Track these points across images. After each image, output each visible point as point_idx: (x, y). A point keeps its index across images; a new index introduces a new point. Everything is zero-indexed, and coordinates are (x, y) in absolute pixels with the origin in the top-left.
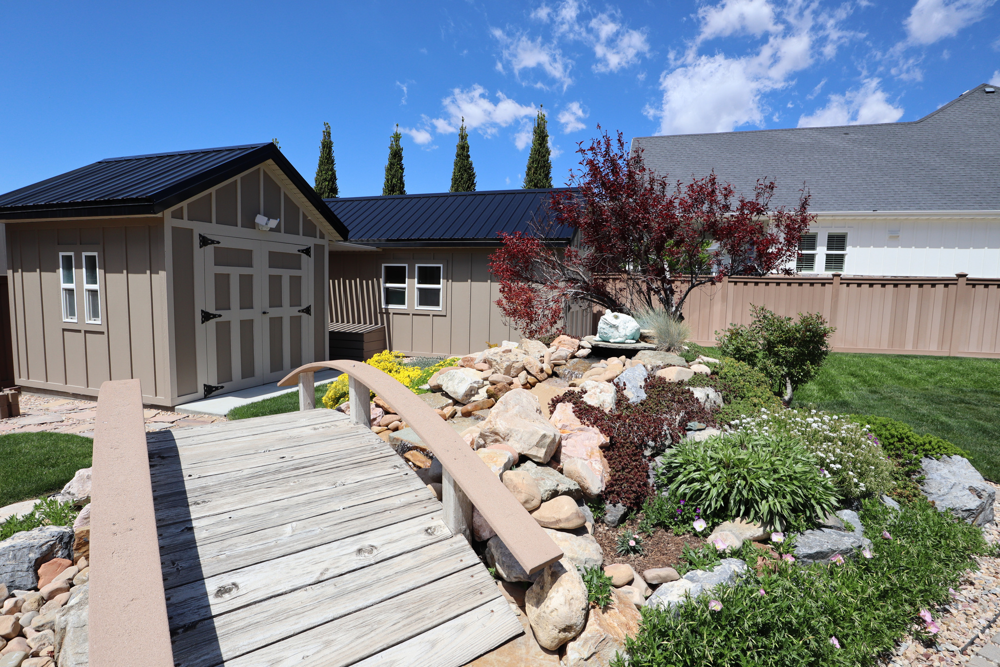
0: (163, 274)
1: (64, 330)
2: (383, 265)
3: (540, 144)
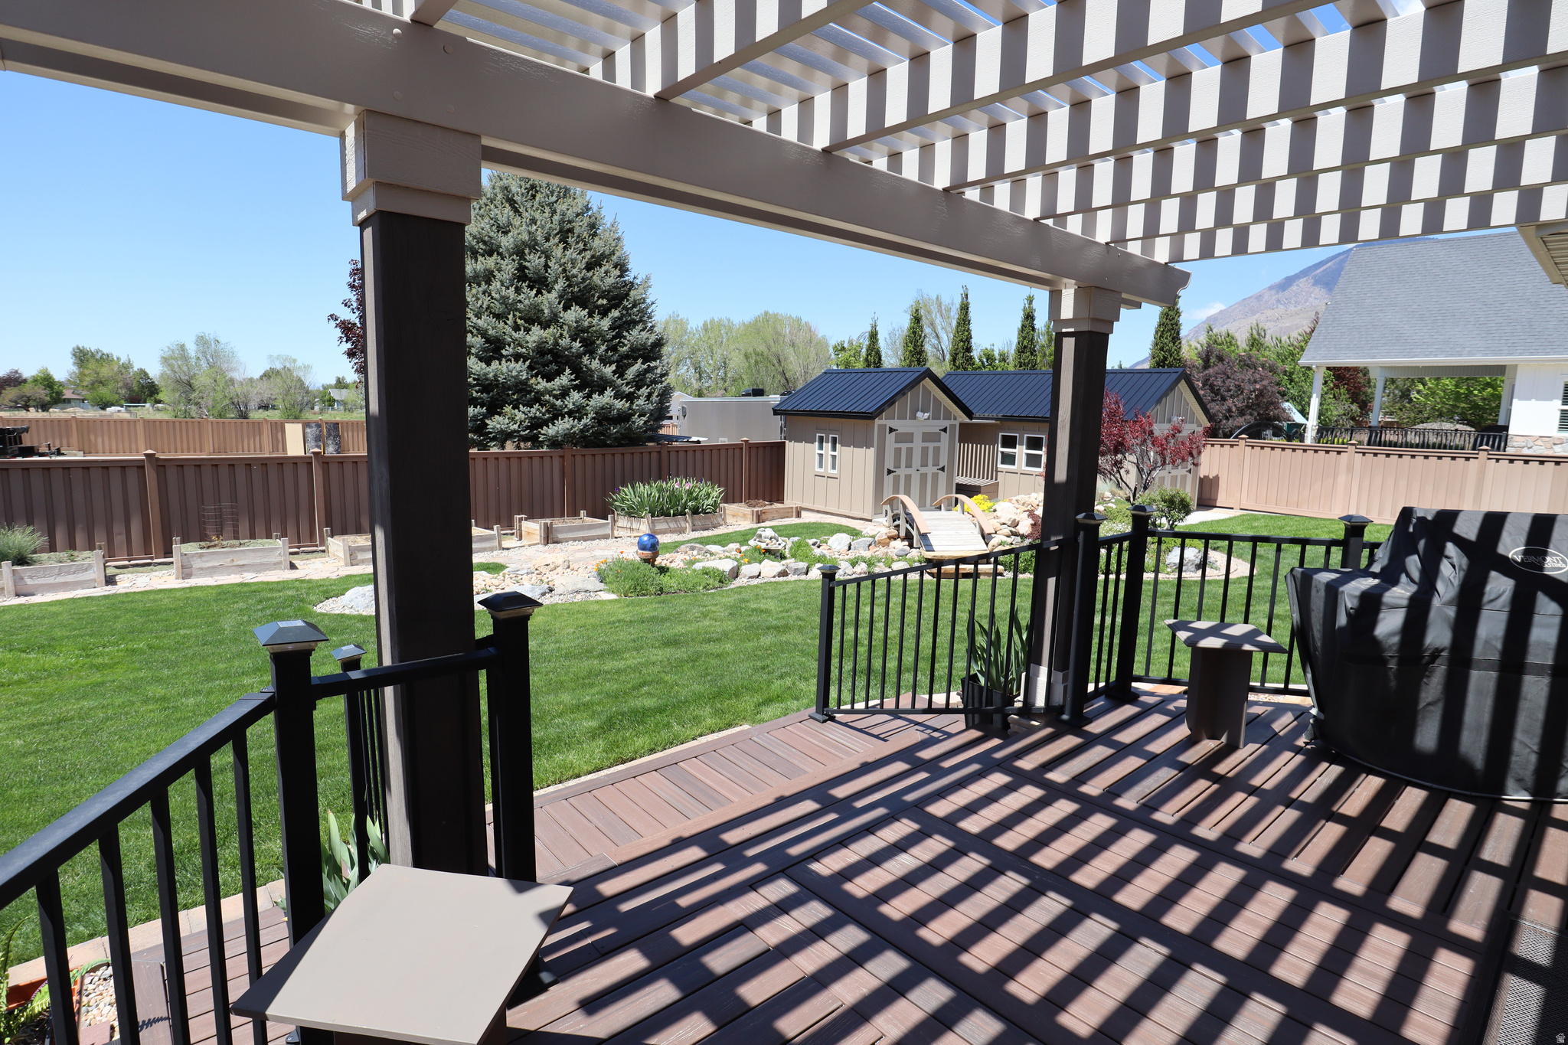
0: (872, 449)
1: (816, 475)
2: (1000, 434)
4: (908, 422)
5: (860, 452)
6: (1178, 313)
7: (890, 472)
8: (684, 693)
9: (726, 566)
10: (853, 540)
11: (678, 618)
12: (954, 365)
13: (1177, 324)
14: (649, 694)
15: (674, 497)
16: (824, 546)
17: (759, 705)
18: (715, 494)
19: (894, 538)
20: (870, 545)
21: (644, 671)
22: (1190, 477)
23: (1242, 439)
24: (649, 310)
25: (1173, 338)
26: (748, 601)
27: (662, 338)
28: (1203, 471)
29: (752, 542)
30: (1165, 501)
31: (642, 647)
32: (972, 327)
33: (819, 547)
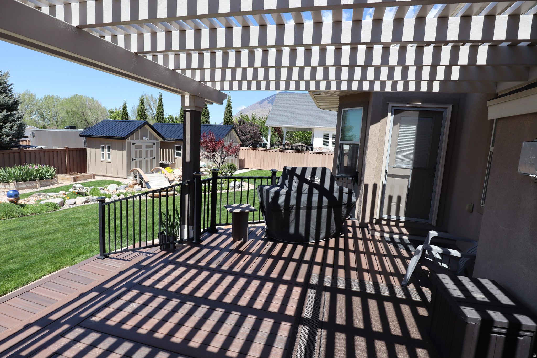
0: (125, 151)
1: (101, 162)
2: (175, 146)
3: (228, 106)
4: (139, 141)
5: (120, 152)
6: (231, 108)
7: (133, 160)
8: (34, 259)
9: (58, 201)
10: (118, 186)
11: (32, 226)
12: (158, 120)
13: (231, 111)
14: (14, 263)
15: (29, 173)
16: (106, 189)
17: (74, 257)
18: (51, 171)
19: (136, 184)
20: (125, 188)
21: (12, 252)
22: (236, 159)
23: (251, 147)
24: (10, 88)
25: (230, 116)
26: (69, 215)
27: (18, 101)
28: (240, 157)
29: (71, 190)
30: (228, 167)
31: (10, 242)
32: (164, 107)
33: (103, 190)
